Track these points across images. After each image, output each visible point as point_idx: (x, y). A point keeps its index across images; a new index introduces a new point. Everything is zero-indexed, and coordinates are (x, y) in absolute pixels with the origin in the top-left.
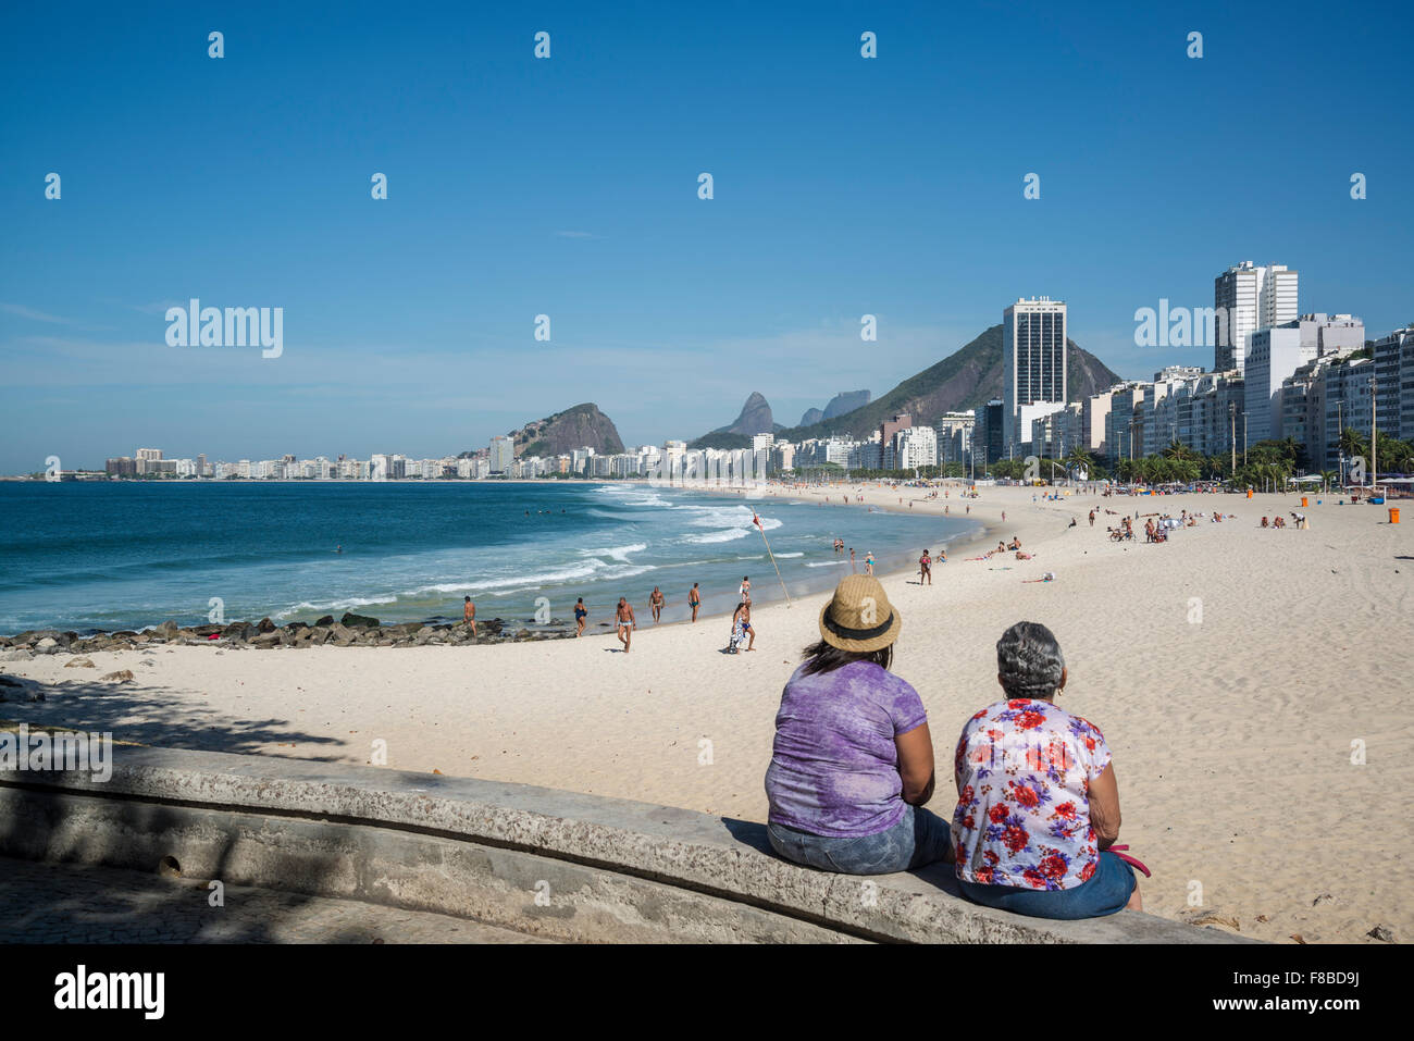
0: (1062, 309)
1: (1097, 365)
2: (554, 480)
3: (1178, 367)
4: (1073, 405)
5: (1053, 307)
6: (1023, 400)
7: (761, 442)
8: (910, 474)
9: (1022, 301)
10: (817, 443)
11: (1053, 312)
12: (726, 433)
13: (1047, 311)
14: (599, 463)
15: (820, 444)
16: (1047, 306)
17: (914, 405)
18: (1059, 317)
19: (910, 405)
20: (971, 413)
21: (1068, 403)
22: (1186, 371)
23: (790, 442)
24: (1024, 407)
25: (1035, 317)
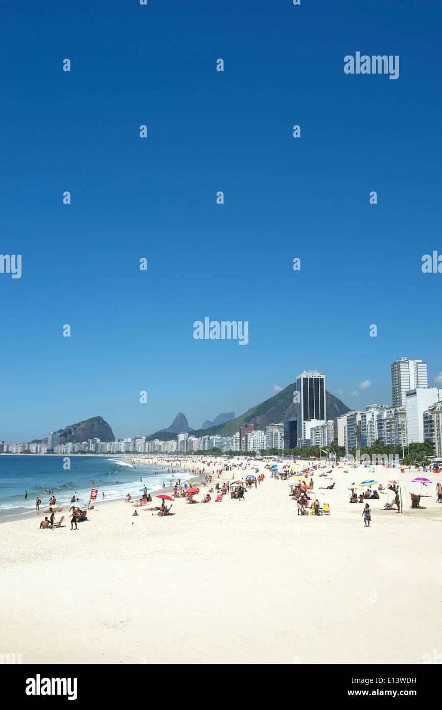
0: (323, 376)
1: (340, 403)
2: (79, 455)
3: (376, 405)
4: (329, 421)
5: (319, 375)
6: (306, 419)
7: (182, 437)
8: (253, 454)
9: (305, 372)
10: (209, 438)
11: (319, 377)
12: (166, 432)
13: (317, 377)
14: (102, 446)
15: (210, 439)
16: (316, 375)
17: (255, 420)
18: (322, 380)
19: (253, 420)
20: (282, 424)
21: (327, 420)
22: (380, 407)
23: (196, 437)
24: (306, 422)
25: (311, 379)
